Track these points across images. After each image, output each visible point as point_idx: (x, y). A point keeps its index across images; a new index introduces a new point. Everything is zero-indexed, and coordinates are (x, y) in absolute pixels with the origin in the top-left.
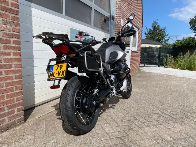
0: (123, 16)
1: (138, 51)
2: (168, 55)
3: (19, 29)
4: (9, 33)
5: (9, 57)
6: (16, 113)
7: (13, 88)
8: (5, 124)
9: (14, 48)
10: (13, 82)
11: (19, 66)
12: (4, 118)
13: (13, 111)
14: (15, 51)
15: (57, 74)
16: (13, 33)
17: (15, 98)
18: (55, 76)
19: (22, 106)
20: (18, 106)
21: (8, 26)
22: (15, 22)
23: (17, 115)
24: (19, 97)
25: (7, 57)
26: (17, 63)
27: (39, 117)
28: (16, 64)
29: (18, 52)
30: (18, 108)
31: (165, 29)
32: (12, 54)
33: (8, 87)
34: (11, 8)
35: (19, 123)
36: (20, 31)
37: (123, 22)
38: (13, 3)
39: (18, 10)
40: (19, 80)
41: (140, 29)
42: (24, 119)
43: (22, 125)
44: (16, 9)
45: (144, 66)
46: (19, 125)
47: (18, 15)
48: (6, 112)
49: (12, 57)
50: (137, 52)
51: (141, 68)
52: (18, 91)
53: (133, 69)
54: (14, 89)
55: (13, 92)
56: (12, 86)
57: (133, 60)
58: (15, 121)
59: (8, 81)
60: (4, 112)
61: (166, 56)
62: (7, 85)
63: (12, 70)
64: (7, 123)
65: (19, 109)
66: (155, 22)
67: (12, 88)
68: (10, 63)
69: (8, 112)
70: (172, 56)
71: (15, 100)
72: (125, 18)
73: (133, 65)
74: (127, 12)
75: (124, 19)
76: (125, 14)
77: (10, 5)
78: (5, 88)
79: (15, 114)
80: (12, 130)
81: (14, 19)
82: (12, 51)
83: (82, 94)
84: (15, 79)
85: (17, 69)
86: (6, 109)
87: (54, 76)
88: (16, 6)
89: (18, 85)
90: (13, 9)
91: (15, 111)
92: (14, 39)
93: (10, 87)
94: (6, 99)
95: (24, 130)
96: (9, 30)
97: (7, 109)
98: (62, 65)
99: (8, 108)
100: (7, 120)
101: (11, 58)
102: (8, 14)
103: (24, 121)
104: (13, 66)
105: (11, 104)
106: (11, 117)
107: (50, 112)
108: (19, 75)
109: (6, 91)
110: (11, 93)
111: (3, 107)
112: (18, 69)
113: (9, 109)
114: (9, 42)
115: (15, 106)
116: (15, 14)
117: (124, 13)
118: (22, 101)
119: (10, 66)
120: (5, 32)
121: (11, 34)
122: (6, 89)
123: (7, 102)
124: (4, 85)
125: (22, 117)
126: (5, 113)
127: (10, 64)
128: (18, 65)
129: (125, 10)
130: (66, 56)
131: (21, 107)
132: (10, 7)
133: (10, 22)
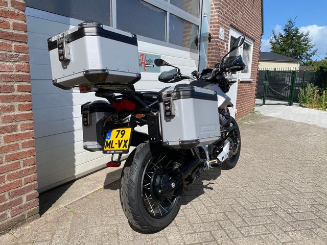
0: (223, 22)
1: (252, 80)
2: (309, 86)
3: (29, 66)
4: (10, 74)
5: (11, 114)
6: (24, 202)
7: (19, 163)
8: (5, 221)
9: (20, 98)
10: (18, 154)
11: (28, 127)
12: (4, 212)
13: (21, 200)
14: (22, 103)
15: (116, 144)
16: (18, 73)
17: (23, 179)
18: (114, 147)
19: (36, 191)
20: (27, 192)
21: (8, 64)
22: (20, 54)
23: (26, 206)
24: (30, 176)
25: (7, 114)
26: (25, 122)
27: (66, 207)
28: (23, 124)
29: (27, 105)
30: (28, 194)
31: (307, 34)
32: (16, 108)
33: (10, 163)
34: (13, 32)
35: (31, 218)
36: (29, 69)
37: (224, 32)
38: (16, 23)
39: (26, 34)
40: (30, 149)
41: (257, 41)
42: (39, 211)
43: (35, 221)
44: (23, 33)
45: (264, 103)
46: (30, 221)
47: (26, 43)
48: (7, 202)
49: (17, 112)
50: (250, 82)
51: (257, 108)
52: (28, 167)
53: (241, 112)
54: (22, 165)
55: (18, 170)
56: (18, 161)
57: (242, 95)
58: (23, 215)
59: (9, 153)
60: (3, 203)
61: (304, 86)
62: (9, 159)
63: (17, 135)
64: (10, 219)
65: (30, 195)
66: (290, 22)
67: (16, 163)
68: (14, 123)
69: (11, 202)
70: (316, 87)
71: (23, 182)
72: (227, 25)
73: (241, 105)
74: (231, 13)
75: (225, 27)
76: (227, 17)
77: (11, 27)
78: (5, 164)
79: (23, 204)
80: (19, 229)
81: (18, 50)
82: (17, 104)
83: (156, 168)
84: (23, 148)
85: (26, 131)
86: (7, 197)
87: (112, 147)
88: (22, 28)
89: (28, 158)
90: (16, 34)
91: (23, 199)
92: (20, 84)
93: (14, 162)
94: (8, 182)
95: (37, 231)
96: (11, 70)
97: (10, 198)
98: (124, 131)
99: (11, 196)
100: (10, 215)
101: (14, 116)
102: (9, 42)
103: (38, 214)
104: (19, 127)
105: (16, 190)
106: (17, 210)
107: (85, 197)
108: (29, 142)
109: (7, 169)
110: (15, 171)
111: (3, 194)
112: (28, 131)
113: (13, 197)
114: (11, 89)
115: (22, 192)
116: (20, 42)
117: (225, 16)
118: (36, 182)
119: (14, 128)
120: (4, 73)
121: (14, 75)
122: (6, 166)
123: (8, 187)
124: (4, 159)
125: (36, 208)
126: (5, 205)
127: (14, 125)
128: (27, 124)
129: (228, 11)
130: (130, 116)
131: (33, 192)
132: (11, 31)
133: (11, 56)
